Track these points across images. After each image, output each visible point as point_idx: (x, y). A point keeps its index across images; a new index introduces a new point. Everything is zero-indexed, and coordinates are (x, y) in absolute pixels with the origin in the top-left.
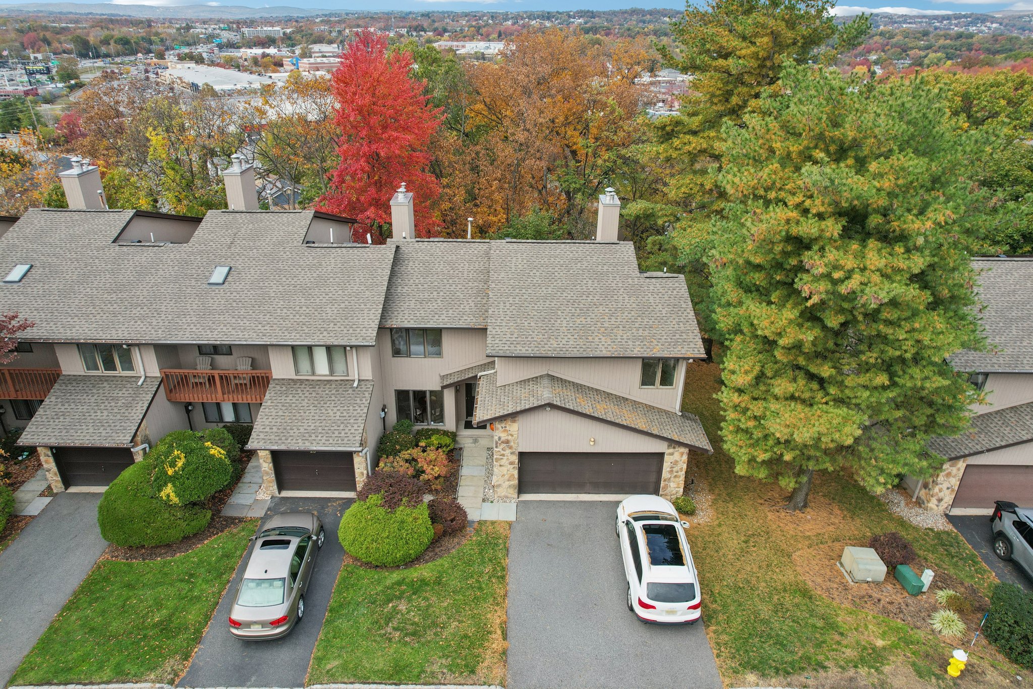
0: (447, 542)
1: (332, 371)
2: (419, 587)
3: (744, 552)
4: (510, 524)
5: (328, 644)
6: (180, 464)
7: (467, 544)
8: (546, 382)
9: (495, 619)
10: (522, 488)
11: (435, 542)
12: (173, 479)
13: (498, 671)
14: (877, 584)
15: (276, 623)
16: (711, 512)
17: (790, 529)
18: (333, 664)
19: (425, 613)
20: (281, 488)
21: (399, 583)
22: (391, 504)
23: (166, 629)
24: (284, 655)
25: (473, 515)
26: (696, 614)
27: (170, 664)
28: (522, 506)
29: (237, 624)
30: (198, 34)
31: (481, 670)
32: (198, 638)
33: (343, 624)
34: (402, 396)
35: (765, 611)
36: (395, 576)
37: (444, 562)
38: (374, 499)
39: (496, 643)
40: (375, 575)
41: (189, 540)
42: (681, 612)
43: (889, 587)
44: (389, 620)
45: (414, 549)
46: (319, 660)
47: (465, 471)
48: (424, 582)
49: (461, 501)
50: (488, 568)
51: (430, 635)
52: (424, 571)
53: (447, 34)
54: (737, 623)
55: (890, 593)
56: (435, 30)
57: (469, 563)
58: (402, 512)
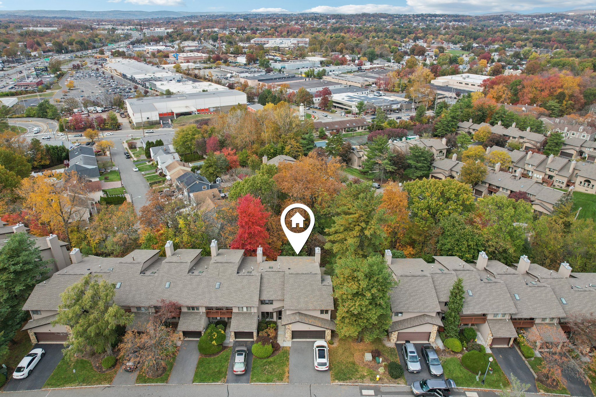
0: (276, 352)
1: (247, 310)
2: (270, 363)
3: (343, 354)
4: (290, 347)
5: (253, 375)
6: (216, 336)
7: (280, 352)
8: (298, 314)
9: (286, 370)
10: (293, 338)
11: (273, 352)
12: (215, 339)
13: (287, 380)
14: (370, 361)
15: (243, 371)
16: (338, 343)
17: (356, 347)
18: (255, 379)
19: (272, 368)
20: (236, 338)
21: (266, 362)
22: (263, 344)
23: (219, 372)
24: (244, 378)
25: (281, 345)
26: (327, 369)
27: (223, 379)
28: (293, 342)
29: (235, 372)
30: (119, 35)
31: (284, 380)
32: (226, 374)
33: (255, 371)
34: (263, 313)
35: (343, 367)
36: (265, 360)
37: (275, 357)
38: (260, 343)
39: (287, 374)
40: (260, 360)
41: (218, 353)
42: (324, 368)
43: (373, 362)
44: (265, 370)
45: (269, 354)
46: (252, 378)
47: (279, 333)
48: (271, 362)
49: (278, 342)
50: (285, 358)
51: (273, 373)
52: (271, 359)
53: (258, 32)
54: (337, 370)
55: (373, 364)
56: (252, 29)
57: (281, 357)
58: (266, 346)
